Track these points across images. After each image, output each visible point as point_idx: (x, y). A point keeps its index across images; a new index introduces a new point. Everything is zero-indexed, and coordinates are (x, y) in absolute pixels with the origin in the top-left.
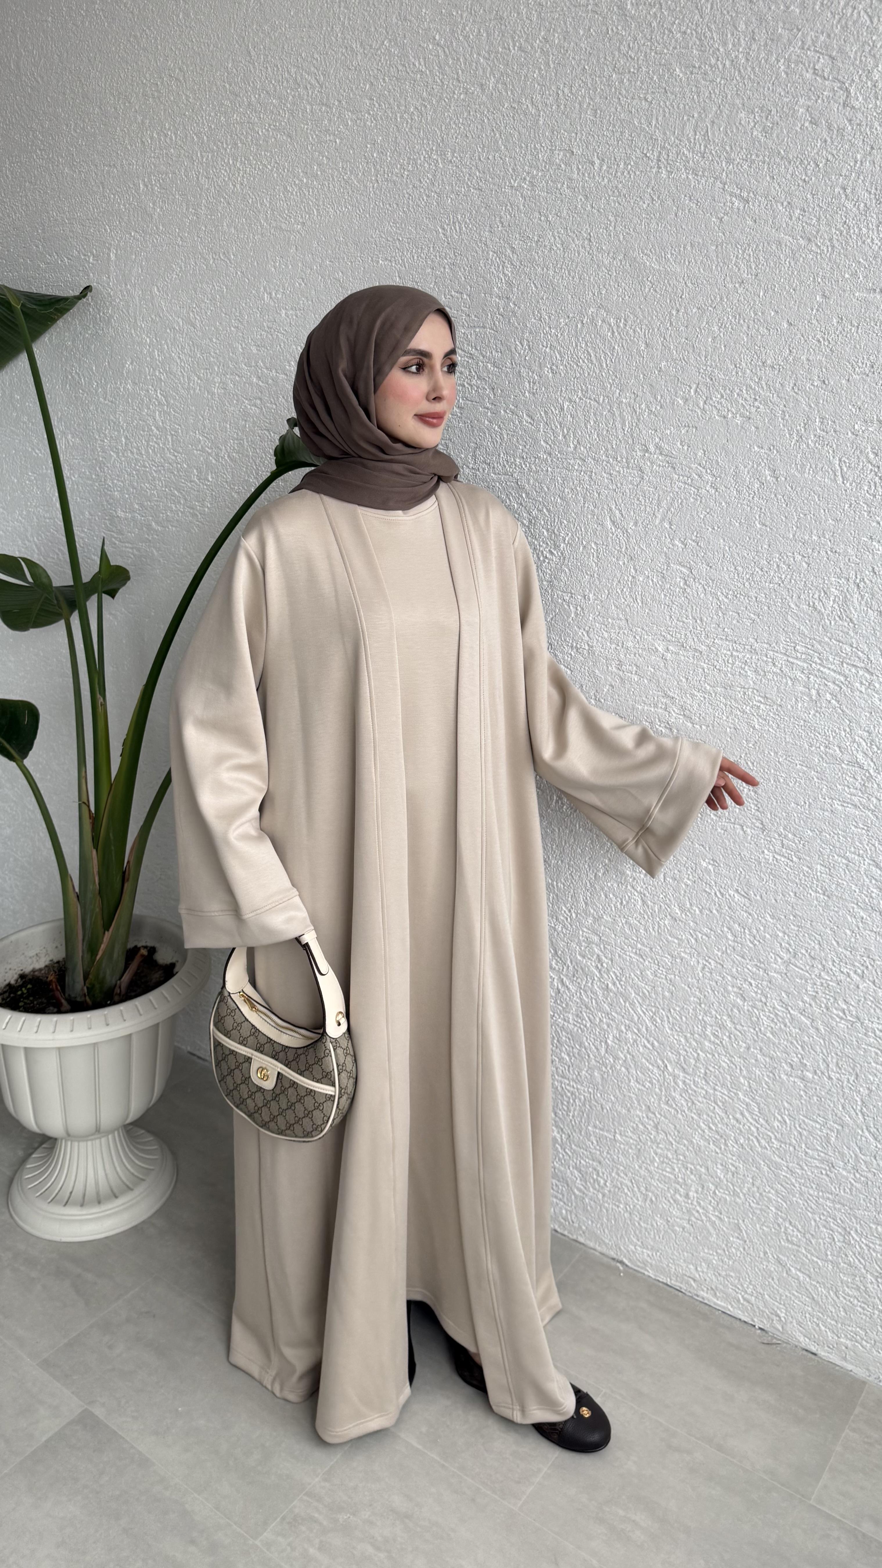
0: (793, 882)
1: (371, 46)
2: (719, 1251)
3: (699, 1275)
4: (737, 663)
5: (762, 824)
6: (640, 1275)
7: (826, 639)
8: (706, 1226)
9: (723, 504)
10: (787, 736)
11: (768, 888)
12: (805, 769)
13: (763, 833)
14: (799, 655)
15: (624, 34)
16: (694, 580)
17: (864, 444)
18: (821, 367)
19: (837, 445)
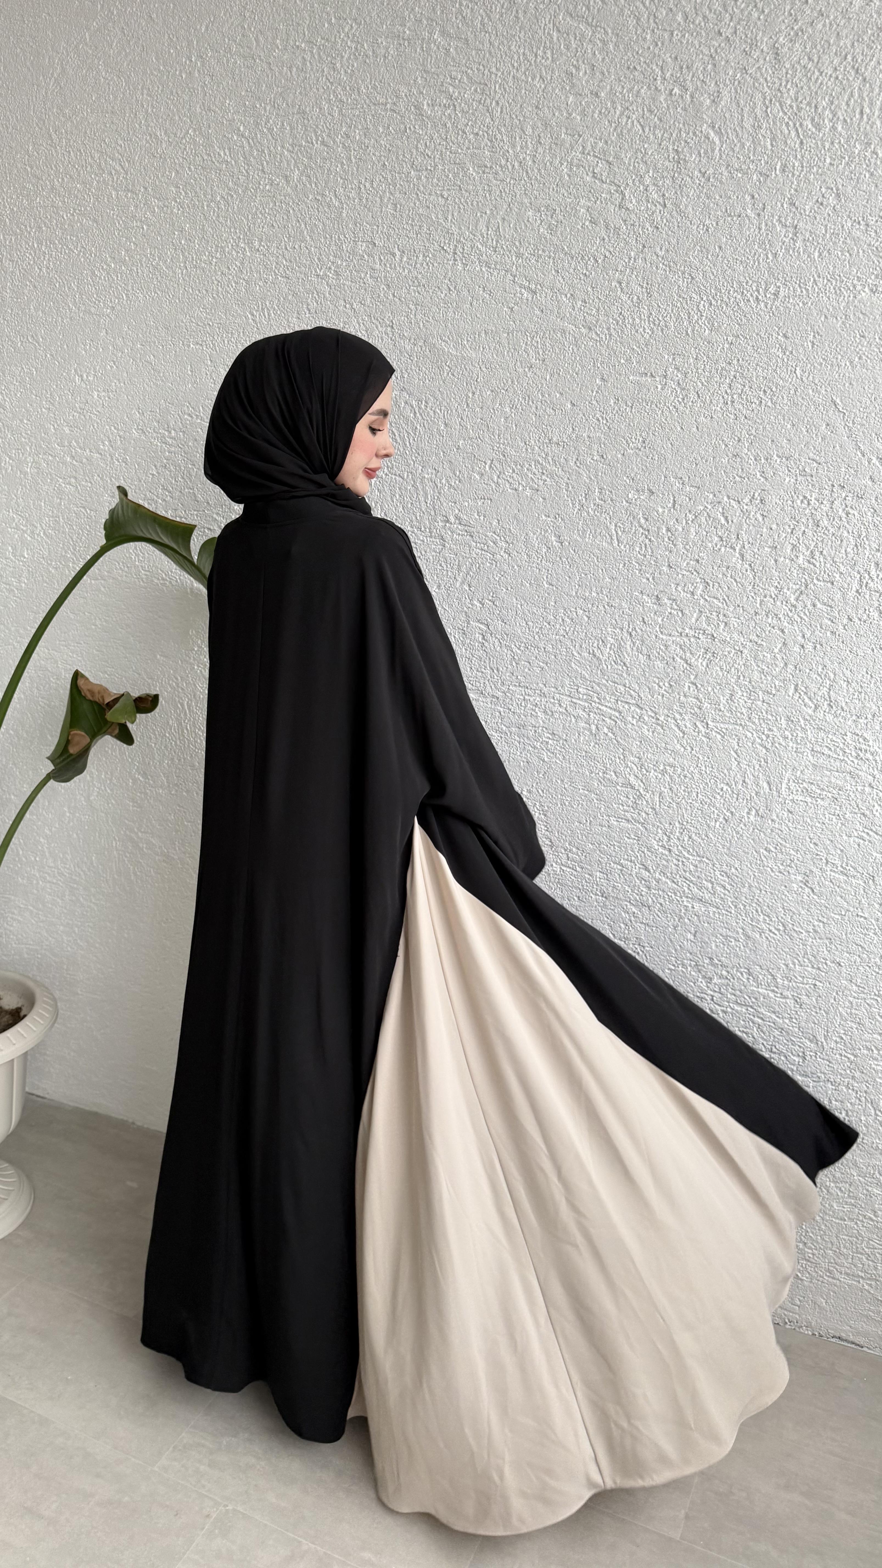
1: (175, 135)
4: (529, 706)
5: (553, 843)
7: (605, 681)
9: (516, 567)
10: (572, 766)
12: (589, 793)
13: (554, 850)
14: (581, 696)
15: (421, 133)
16: (491, 635)
17: (637, 511)
18: (600, 444)
19: (613, 513)
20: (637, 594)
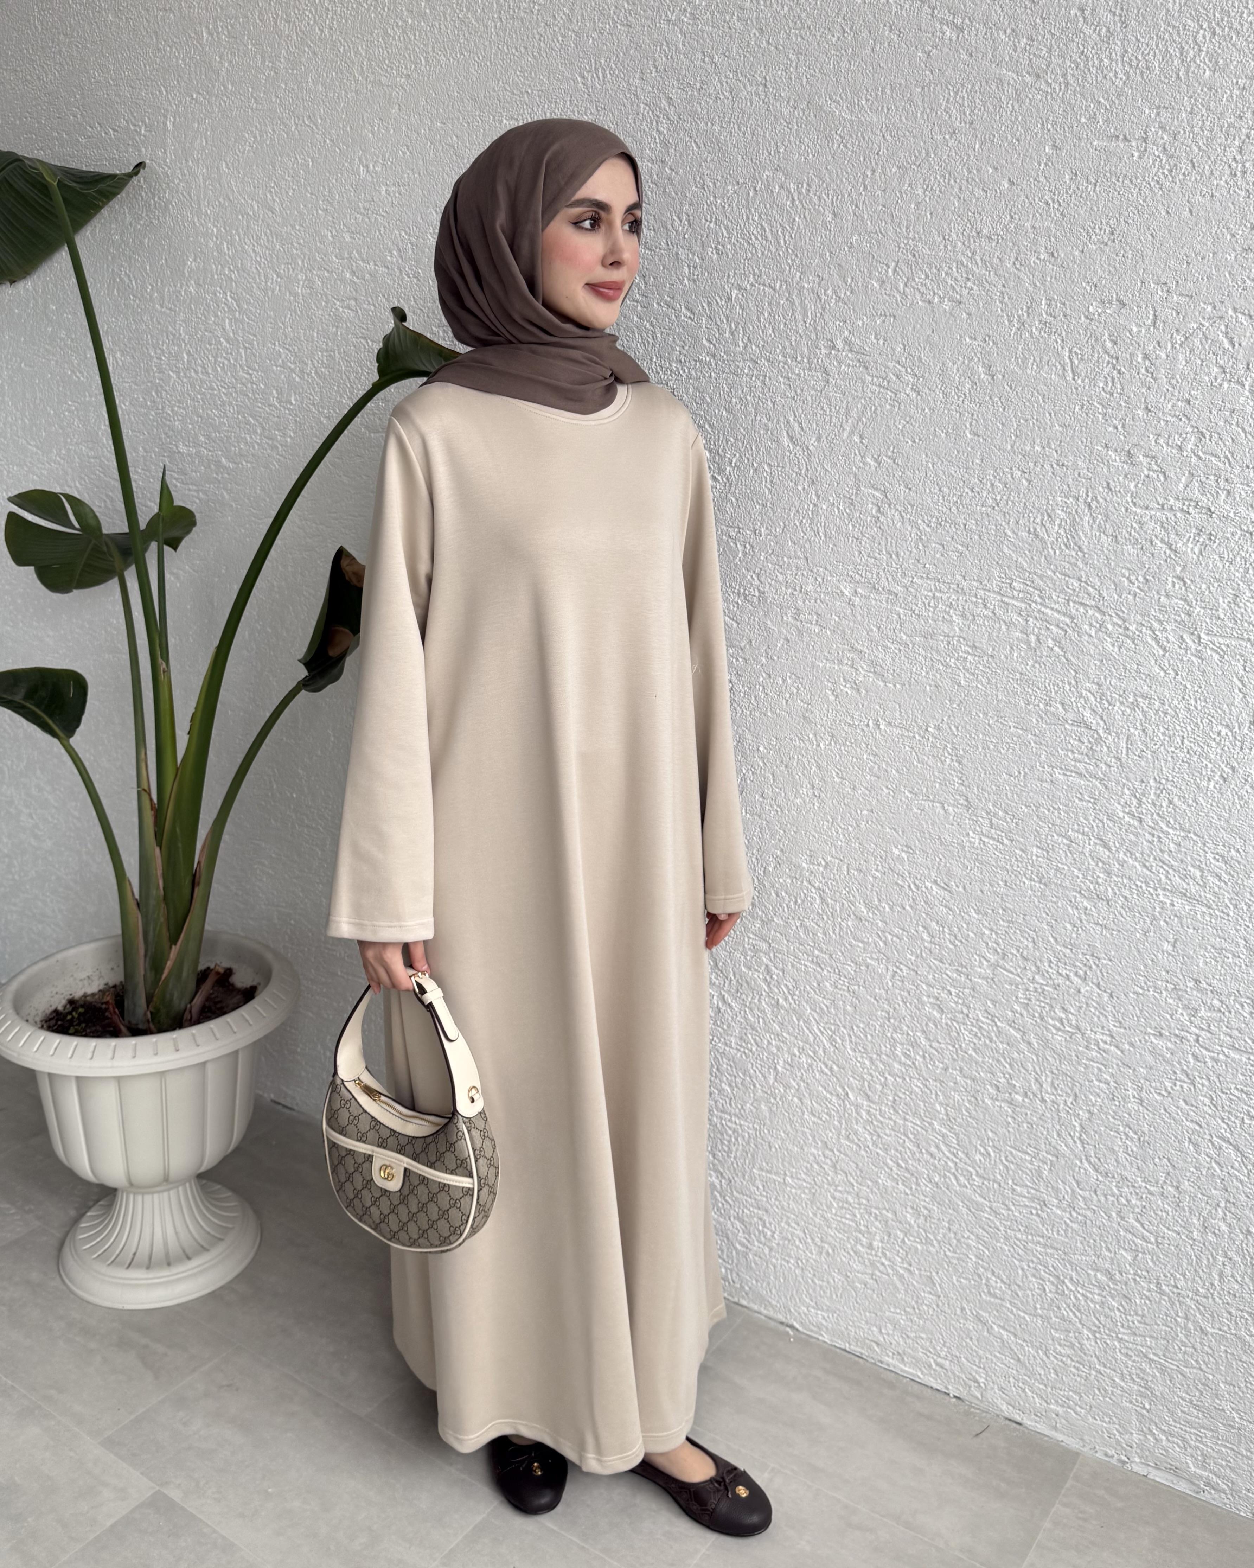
0: (1002, 868)
2: (908, 1309)
3: (884, 1338)
4: (940, 606)
5: (967, 801)
6: (813, 1340)
7: (1050, 573)
8: (893, 1280)
9: (927, 410)
10: (999, 694)
11: (973, 877)
12: (1021, 732)
13: (968, 811)
14: (1016, 593)
16: (889, 506)
17: (1100, 330)
18: (1049, 236)
19: (1067, 333)
20: (1100, 448)
